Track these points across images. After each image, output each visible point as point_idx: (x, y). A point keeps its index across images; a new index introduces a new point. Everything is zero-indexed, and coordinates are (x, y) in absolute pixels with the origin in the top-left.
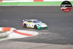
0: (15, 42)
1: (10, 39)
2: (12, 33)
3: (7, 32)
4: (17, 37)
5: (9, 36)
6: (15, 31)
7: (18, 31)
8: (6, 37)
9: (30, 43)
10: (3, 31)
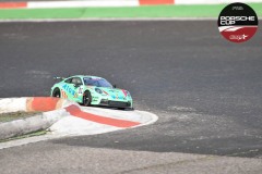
0: (75, 150)
1: (58, 137)
2: (63, 115)
5: (51, 128)
8: (41, 130)
10: (31, 110)
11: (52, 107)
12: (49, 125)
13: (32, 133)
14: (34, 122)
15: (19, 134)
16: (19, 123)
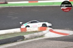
0: (51, 41)
1: (47, 38)
2: (48, 32)
3: (43, 31)
4: (53, 37)
5: (45, 35)
6: (51, 31)
7: (54, 30)
8: (42, 36)
9: (67, 42)
10: (39, 30)
11: (45, 30)
12: (44, 34)
13: (40, 37)
14: (40, 34)
15: (36, 37)
16: (36, 34)
